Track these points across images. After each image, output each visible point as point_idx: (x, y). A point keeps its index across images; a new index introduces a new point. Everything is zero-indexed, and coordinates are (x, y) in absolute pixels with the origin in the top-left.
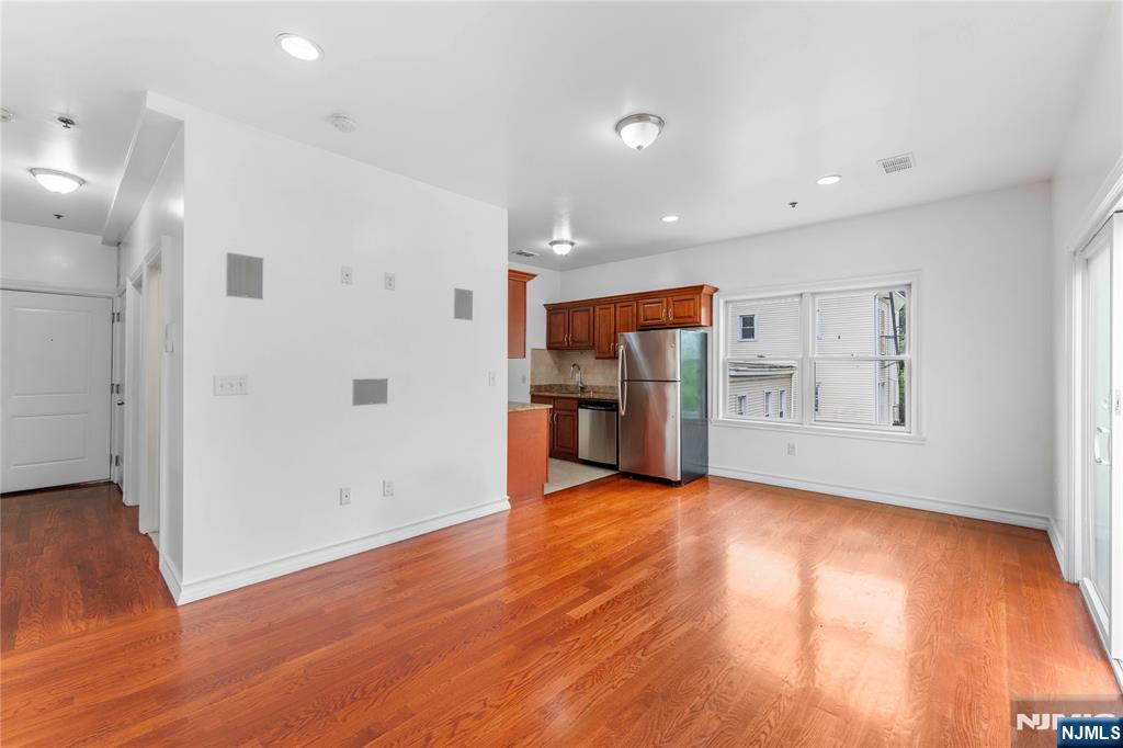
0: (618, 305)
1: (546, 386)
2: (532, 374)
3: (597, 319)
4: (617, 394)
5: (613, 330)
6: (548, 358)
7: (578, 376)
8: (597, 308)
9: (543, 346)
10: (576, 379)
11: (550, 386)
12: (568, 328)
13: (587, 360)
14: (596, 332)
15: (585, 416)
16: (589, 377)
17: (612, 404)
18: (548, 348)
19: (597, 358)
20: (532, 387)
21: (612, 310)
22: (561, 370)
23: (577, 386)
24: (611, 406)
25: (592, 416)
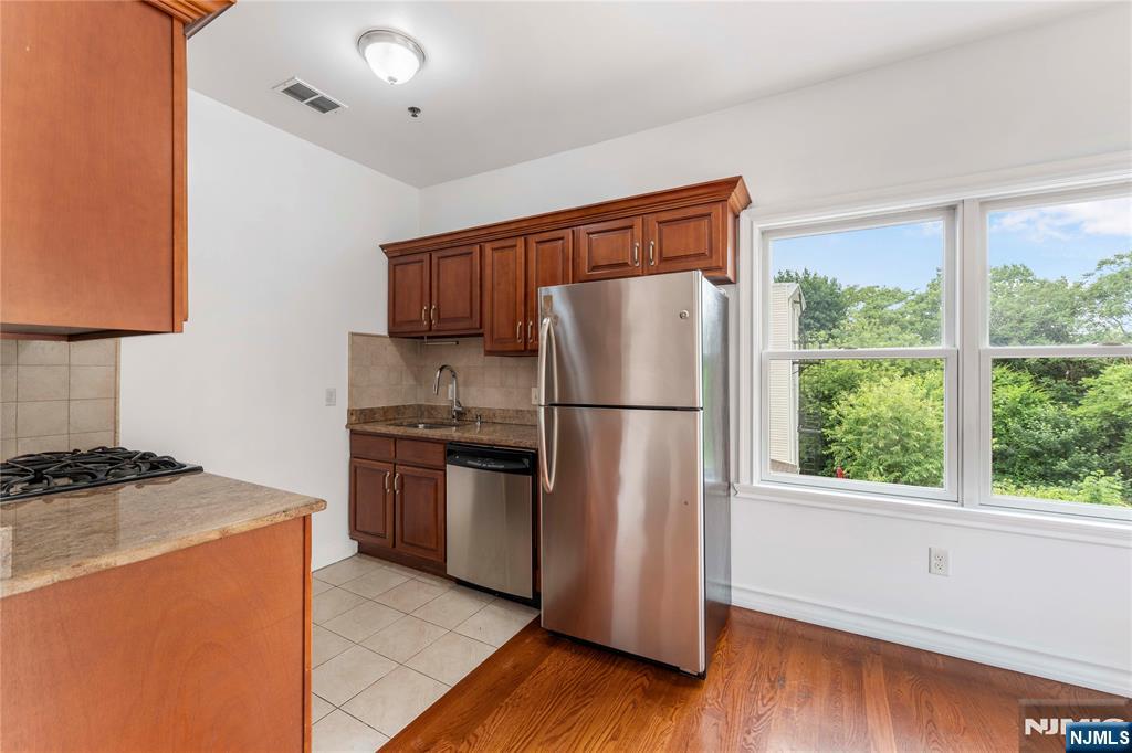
0: (532, 240)
1: (385, 410)
2: (352, 385)
3: (488, 271)
4: (538, 436)
5: (521, 291)
6: (391, 353)
7: (451, 388)
8: (488, 247)
9: (380, 326)
10: (449, 395)
11: (397, 408)
12: (430, 293)
13: (469, 358)
14: (487, 299)
15: (461, 484)
16: (473, 391)
17: (526, 455)
18: (392, 334)
19: (489, 353)
20: (351, 413)
21: (520, 249)
22: (419, 377)
23: (449, 409)
24: (521, 462)
25: (479, 485)
